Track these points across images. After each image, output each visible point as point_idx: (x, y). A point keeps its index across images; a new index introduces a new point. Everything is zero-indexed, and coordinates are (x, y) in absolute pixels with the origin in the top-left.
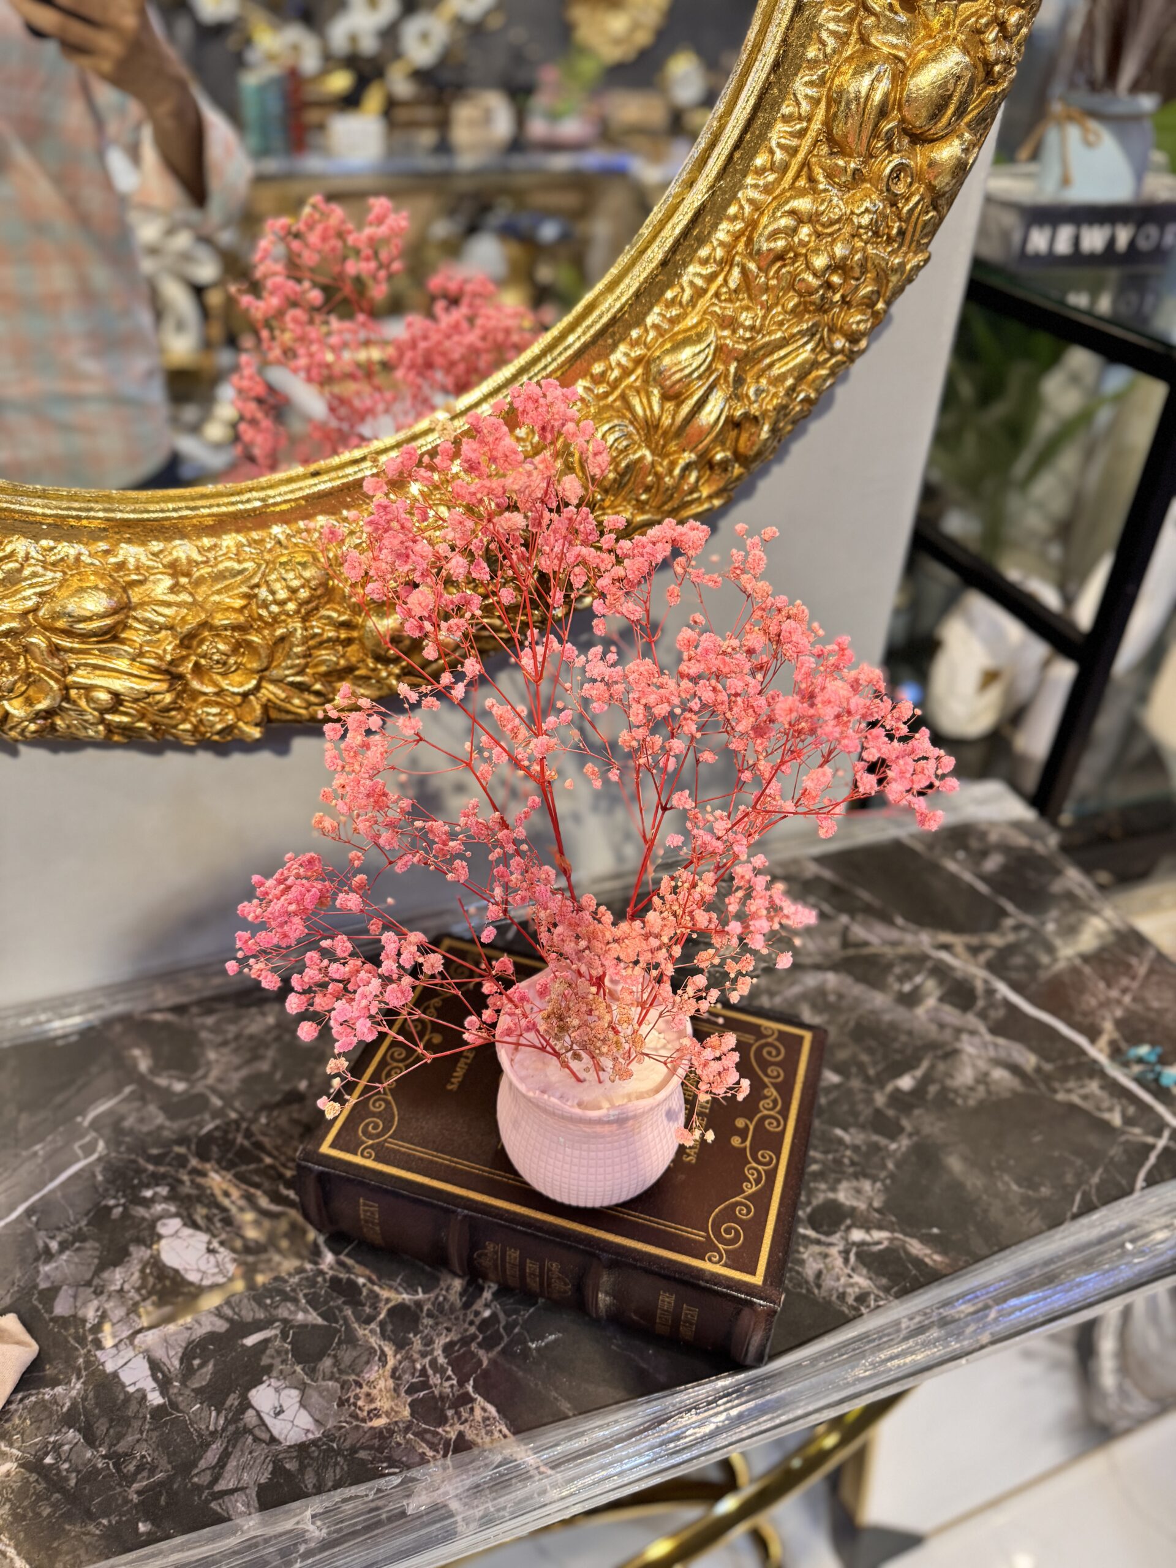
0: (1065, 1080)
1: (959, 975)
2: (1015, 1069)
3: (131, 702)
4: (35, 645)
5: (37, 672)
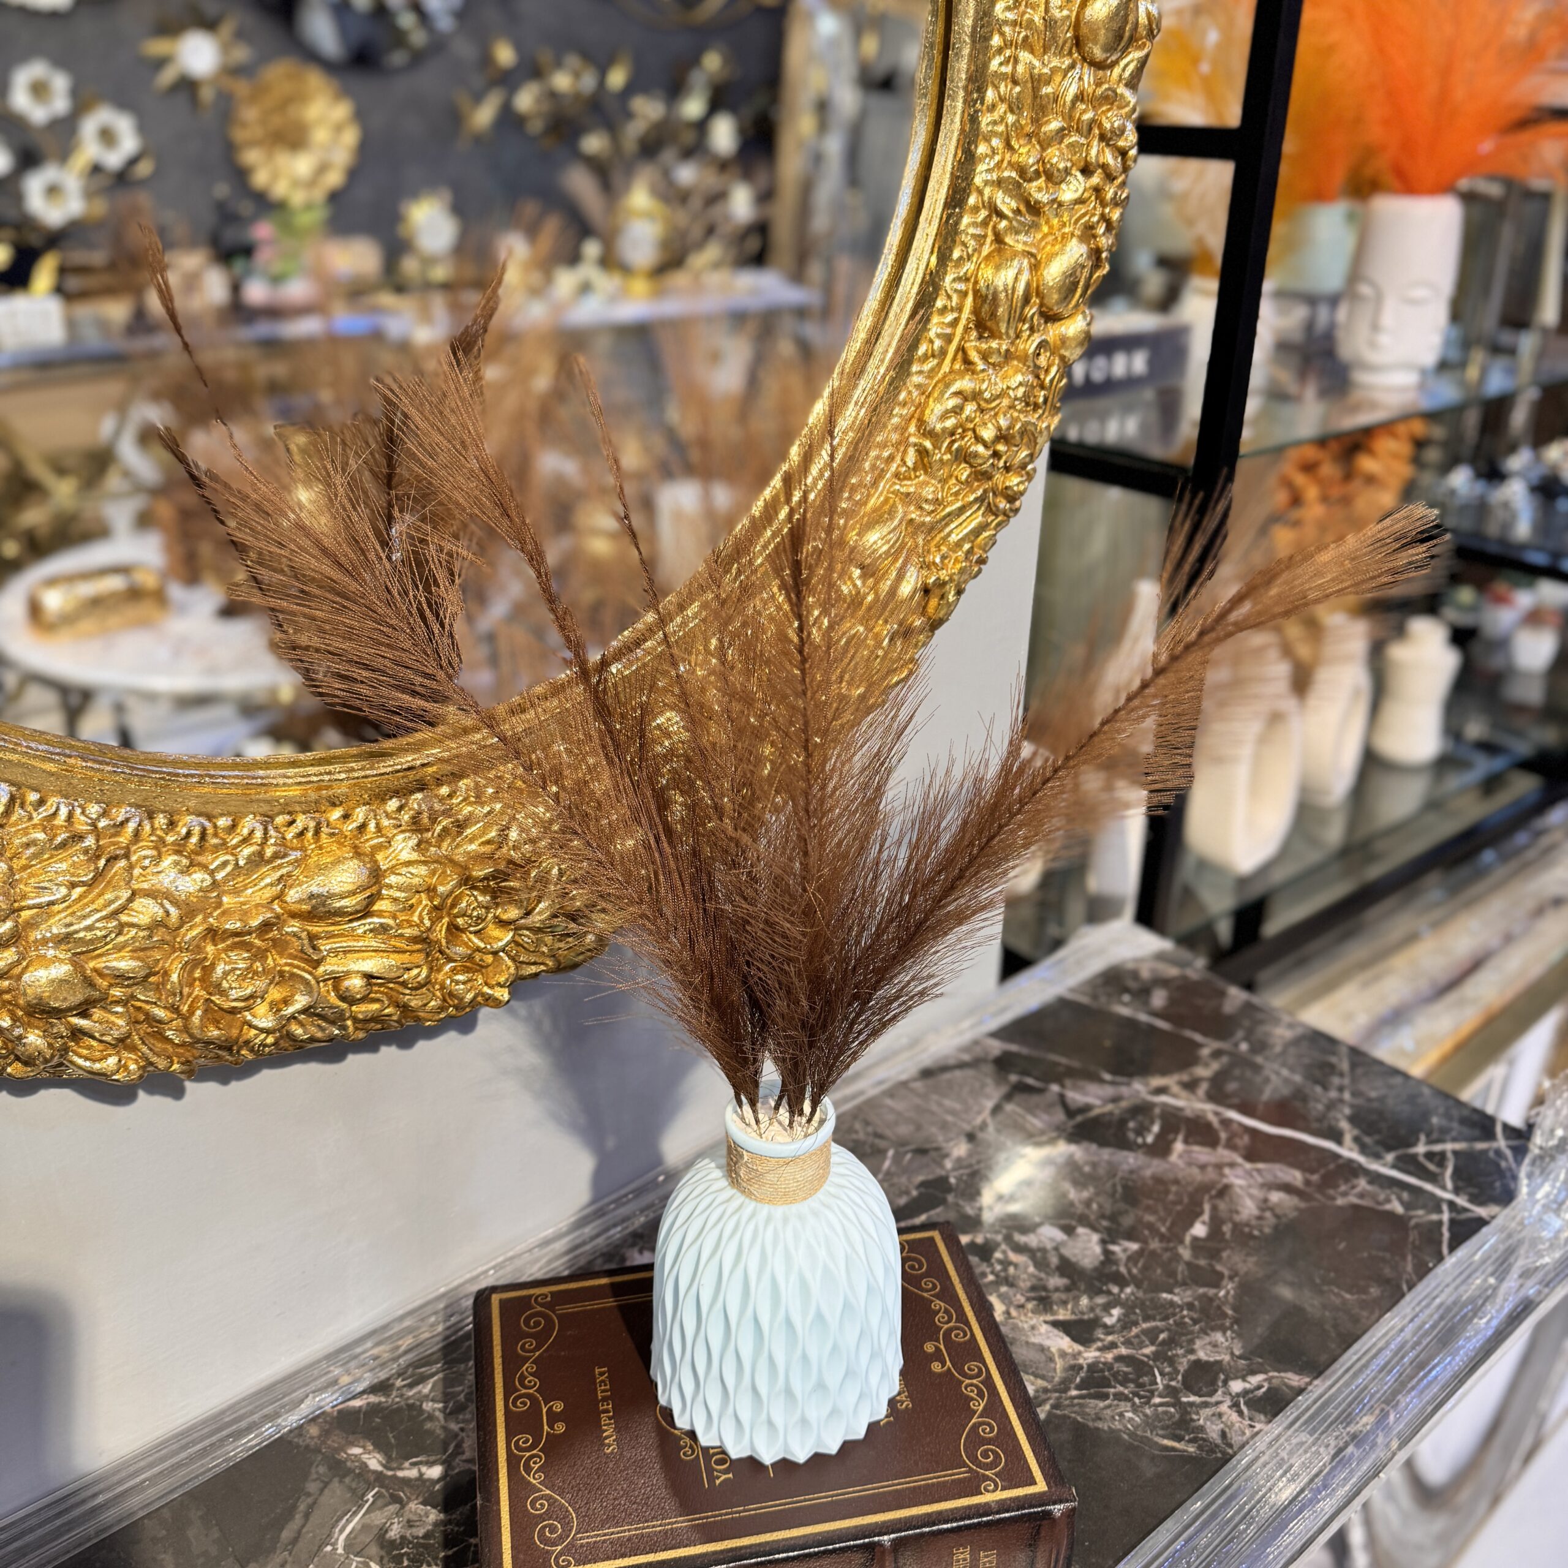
0: (1336, 1186)
1: (1188, 1113)
2: (1287, 1188)
3: (381, 985)
4: (295, 935)
5: (287, 968)
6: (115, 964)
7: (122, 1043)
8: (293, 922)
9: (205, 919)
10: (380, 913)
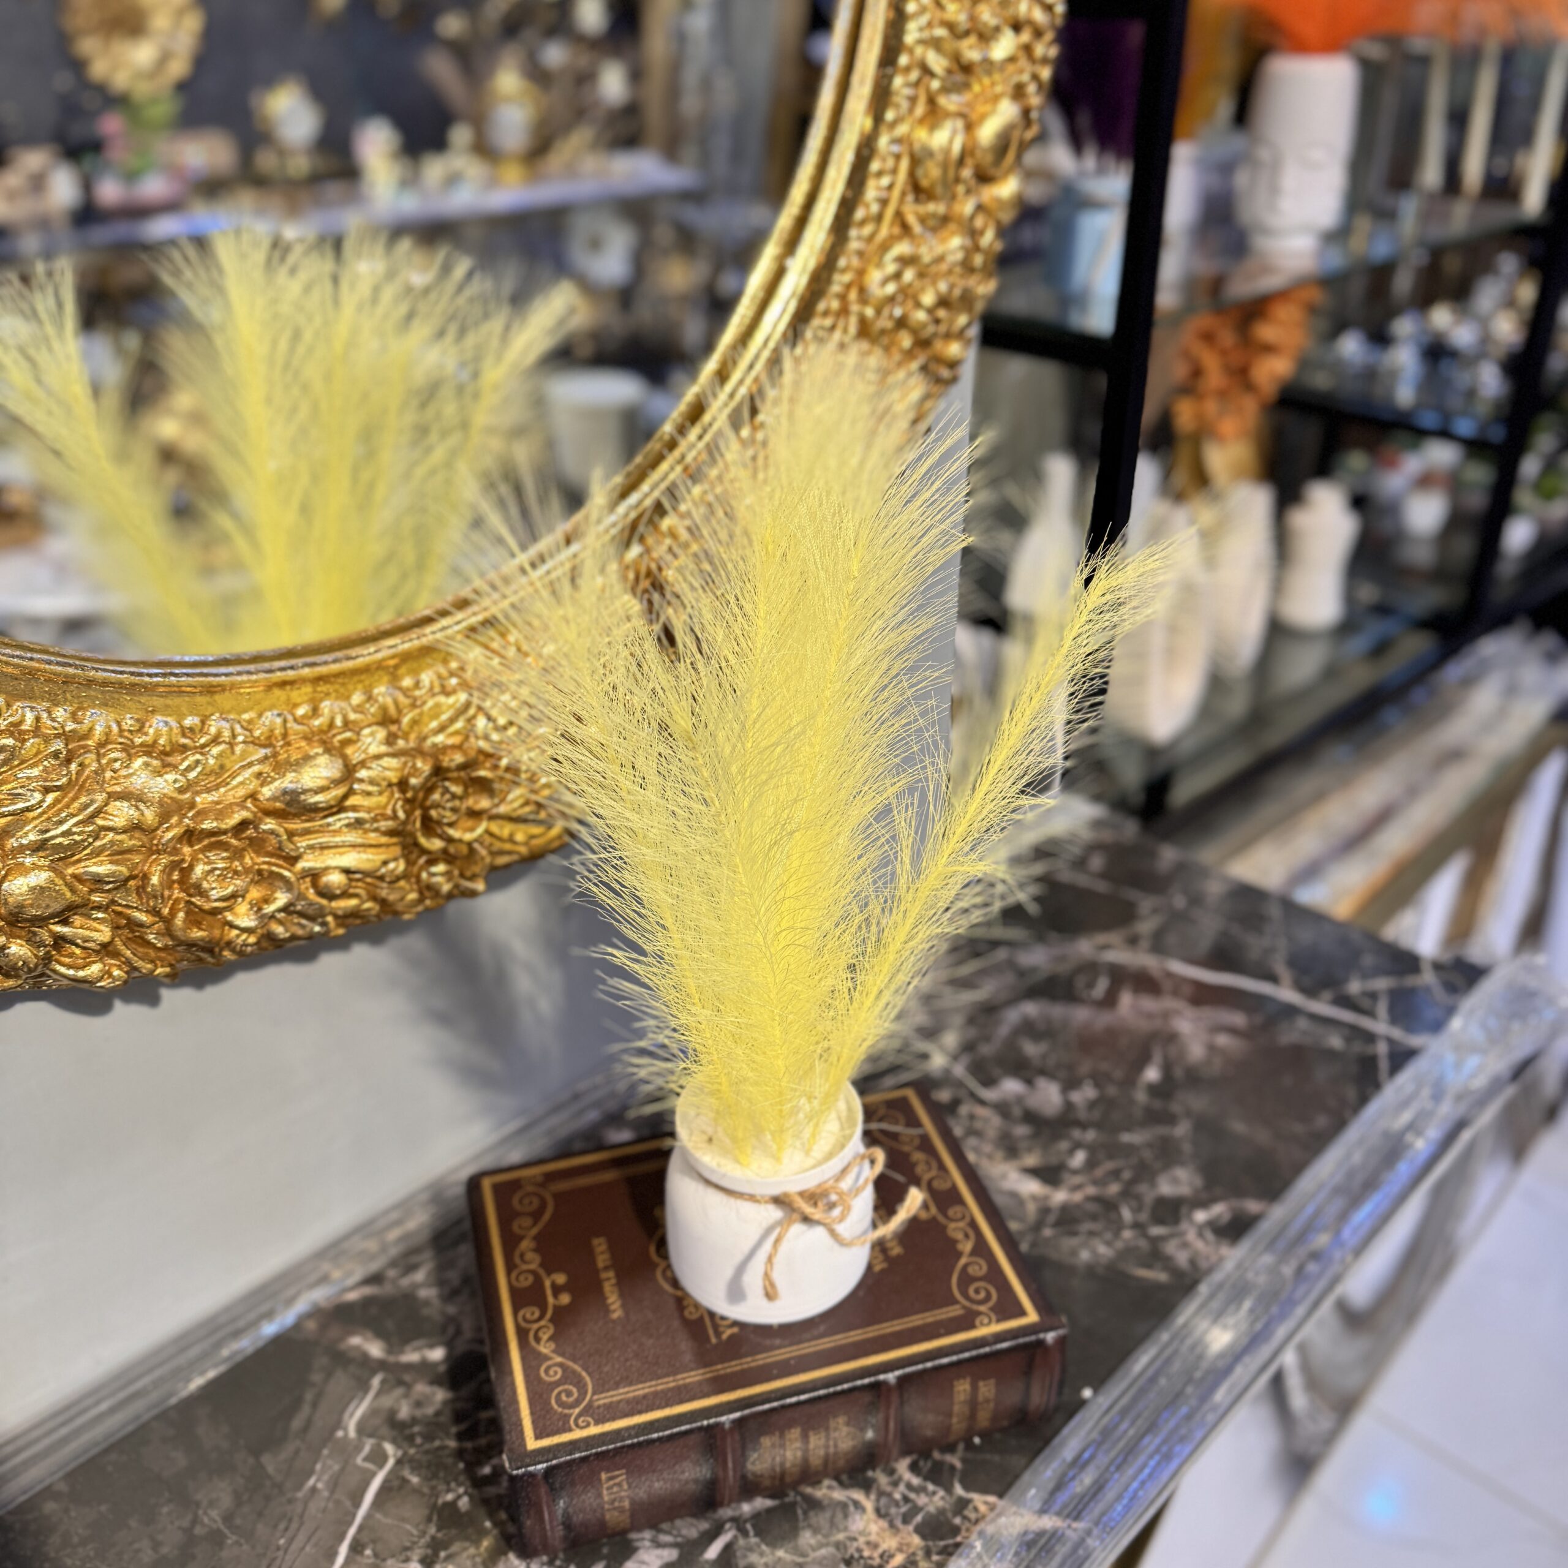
0: (1277, 1025)
1: (1133, 968)
3: (358, 880)
4: (272, 832)
5: (265, 867)
6: (94, 869)
7: (106, 950)
8: (268, 820)
9: (180, 822)
10: (354, 808)
